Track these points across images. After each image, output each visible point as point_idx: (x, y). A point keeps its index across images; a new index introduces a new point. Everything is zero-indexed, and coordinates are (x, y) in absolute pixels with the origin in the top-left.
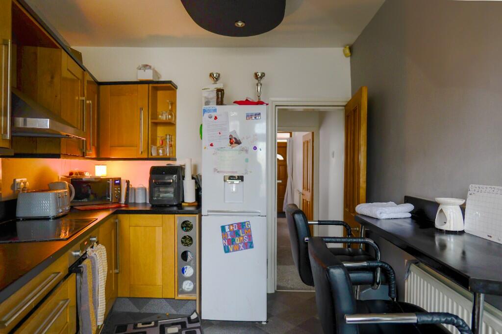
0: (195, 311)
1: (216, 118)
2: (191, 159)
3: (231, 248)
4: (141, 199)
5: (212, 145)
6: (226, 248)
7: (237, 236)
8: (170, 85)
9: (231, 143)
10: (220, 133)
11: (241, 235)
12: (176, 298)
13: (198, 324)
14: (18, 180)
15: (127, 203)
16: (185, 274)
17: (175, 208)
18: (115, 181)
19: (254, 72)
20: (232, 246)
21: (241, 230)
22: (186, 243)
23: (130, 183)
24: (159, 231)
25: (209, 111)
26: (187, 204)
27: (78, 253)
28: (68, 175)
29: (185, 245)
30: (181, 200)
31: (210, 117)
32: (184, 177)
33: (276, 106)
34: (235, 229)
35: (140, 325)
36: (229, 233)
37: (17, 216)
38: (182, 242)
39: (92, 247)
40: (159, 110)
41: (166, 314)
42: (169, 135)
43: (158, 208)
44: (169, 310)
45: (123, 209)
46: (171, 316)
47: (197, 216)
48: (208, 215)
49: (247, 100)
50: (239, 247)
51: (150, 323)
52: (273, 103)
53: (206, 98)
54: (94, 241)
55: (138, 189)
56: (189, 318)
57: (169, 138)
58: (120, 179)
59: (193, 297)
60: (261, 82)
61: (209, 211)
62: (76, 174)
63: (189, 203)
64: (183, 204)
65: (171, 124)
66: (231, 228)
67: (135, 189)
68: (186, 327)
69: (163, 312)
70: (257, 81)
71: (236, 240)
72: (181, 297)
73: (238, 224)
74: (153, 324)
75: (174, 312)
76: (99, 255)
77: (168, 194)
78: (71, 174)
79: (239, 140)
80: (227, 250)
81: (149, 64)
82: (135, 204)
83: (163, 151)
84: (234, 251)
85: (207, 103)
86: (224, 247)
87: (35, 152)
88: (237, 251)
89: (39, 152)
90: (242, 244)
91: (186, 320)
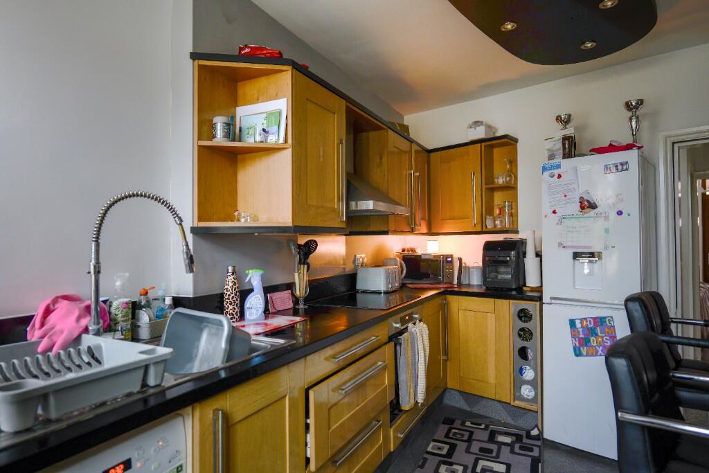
0: (537, 426)
1: (559, 176)
2: (534, 232)
3: (584, 350)
4: (476, 280)
5: (554, 212)
6: (577, 349)
7: (592, 336)
8: (506, 140)
9: (582, 208)
10: (565, 196)
11: (600, 335)
12: (512, 404)
13: (539, 443)
14: (358, 256)
15: (460, 284)
16: (524, 376)
17: (514, 293)
18: (447, 258)
19: (624, 102)
20: (585, 348)
21: (598, 329)
22: (524, 338)
23: (463, 261)
24: (491, 319)
25: (551, 168)
26: (528, 289)
27: (398, 325)
28: (401, 251)
29: (523, 340)
30: (521, 283)
31: (552, 176)
32: (524, 254)
33: (674, 143)
34: (589, 326)
35: (468, 424)
36: (580, 330)
37: (357, 288)
38: (520, 335)
39: (414, 324)
40: (496, 172)
41: (501, 421)
42: (508, 202)
43: (494, 291)
44: (504, 417)
45: (456, 289)
46: (506, 425)
47: (538, 304)
48: (550, 304)
49: (611, 145)
50: (597, 351)
51: (480, 425)
52: (668, 139)
53: (549, 150)
54: (416, 318)
55: (473, 268)
56: (528, 433)
57: (509, 206)
58: (451, 256)
59: (534, 407)
60: (637, 113)
61: (552, 298)
62: (408, 251)
63: (532, 288)
64: (524, 288)
65: (511, 188)
66: (585, 323)
67: (469, 268)
68: (522, 441)
69: (497, 418)
70: (630, 114)
71: (592, 341)
72: (517, 403)
73: (595, 319)
74: (483, 426)
75: (510, 420)
76: (419, 332)
77: (505, 275)
78: (403, 250)
79: (595, 203)
80: (578, 353)
81: (480, 120)
82: (469, 285)
83: (501, 222)
84: (587, 355)
85: (551, 157)
86: (574, 348)
87: (368, 230)
88: (592, 355)
89: (372, 229)
90: (601, 348)
91: (524, 433)
